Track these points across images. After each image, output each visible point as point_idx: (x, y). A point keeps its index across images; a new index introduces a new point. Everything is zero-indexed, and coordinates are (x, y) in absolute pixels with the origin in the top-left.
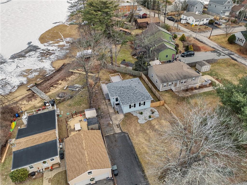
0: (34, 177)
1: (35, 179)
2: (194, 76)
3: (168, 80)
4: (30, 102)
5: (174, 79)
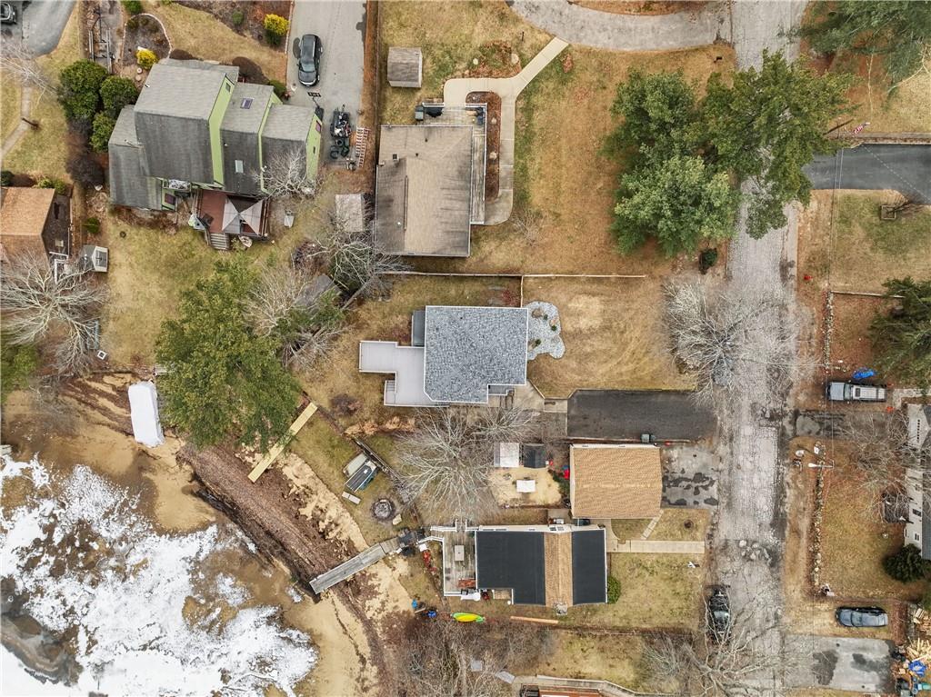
5: (462, 213)
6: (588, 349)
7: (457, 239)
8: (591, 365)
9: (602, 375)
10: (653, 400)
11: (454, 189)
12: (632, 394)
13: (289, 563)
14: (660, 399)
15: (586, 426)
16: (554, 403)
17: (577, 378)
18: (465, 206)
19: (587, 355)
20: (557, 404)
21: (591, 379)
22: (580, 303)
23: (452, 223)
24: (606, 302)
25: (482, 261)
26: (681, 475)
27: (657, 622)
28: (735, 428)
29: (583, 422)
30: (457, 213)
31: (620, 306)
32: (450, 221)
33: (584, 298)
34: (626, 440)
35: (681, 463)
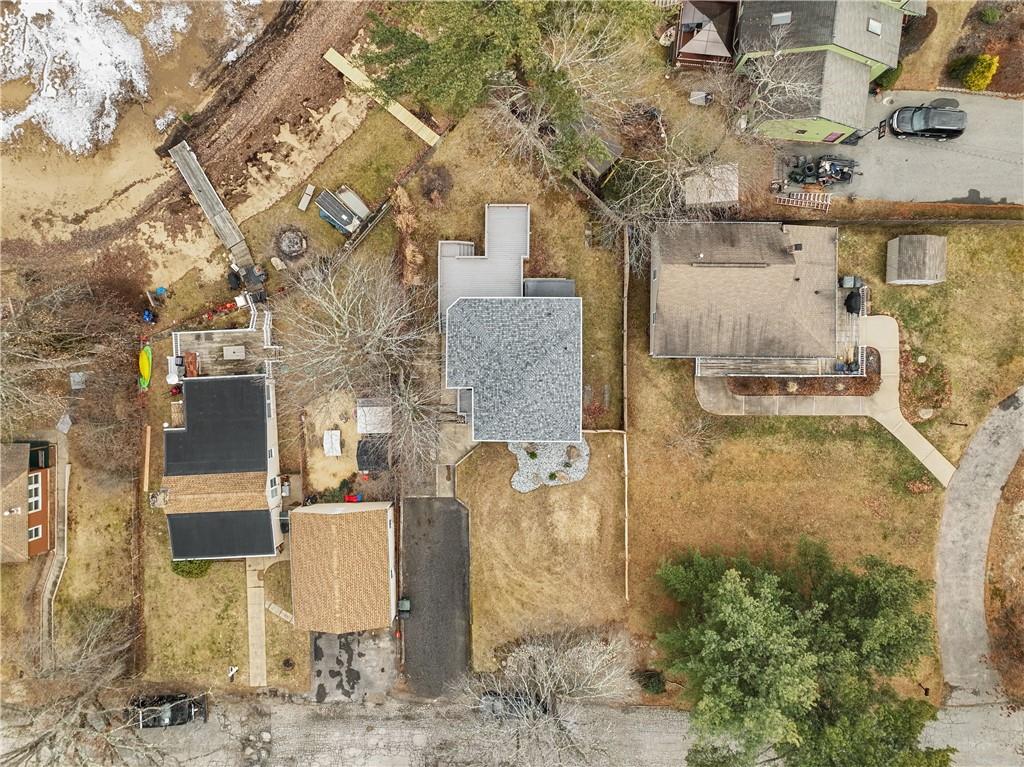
3: (690, 345)
4: (181, 243)
5: (715, 346)
6: (524, 524)
7: (677, 340)
8: (504, 528)
9: (490, 544)
10: (458, 614)
11: (748, 333)
12: (464, 585)
13: (211, 110)
14: (460, 623)
15: (419, 523)
16: (448, 479)
17: (485, 510)
18: (724, 350)
19: (516, 523)
20: (448, 483)
21: (483, 529)
22: (588, 512)
23: (700, 331)
24: (590, 547)
25: (645, 374)
26: (356, 652)
27: (153, 626)
28: (422, 723)
29: (424, 518)
30: (714, 338)
31: (585, 565)
32: (703, 329)
33: (595, 516)
34: (401, 578)
35: (373, 652)
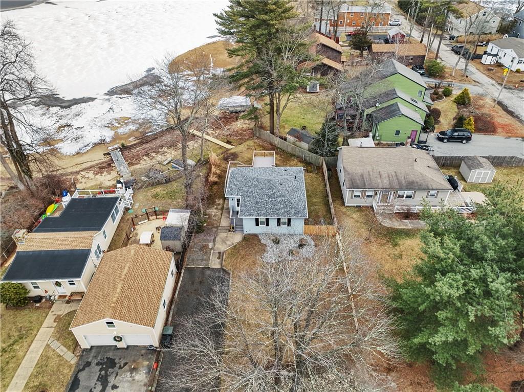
0: (38, 305)
1: (38, 308)
2: (434, 187)
3: (366, 184)
4: (98, 176)
5: (381, 184)
7: (358, 181)
11: (398, 179)
13: (135, 145)
15: (193, 283)
20: (219, 260)
25: (344, 214)
29: (197, 280)
30: (379, 181)
